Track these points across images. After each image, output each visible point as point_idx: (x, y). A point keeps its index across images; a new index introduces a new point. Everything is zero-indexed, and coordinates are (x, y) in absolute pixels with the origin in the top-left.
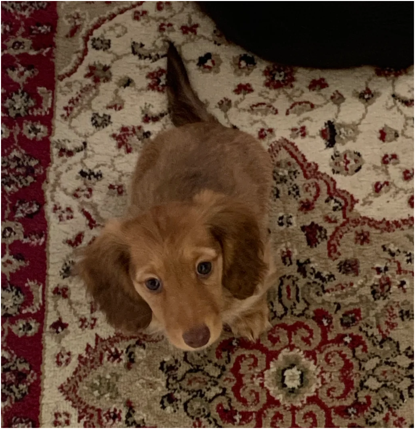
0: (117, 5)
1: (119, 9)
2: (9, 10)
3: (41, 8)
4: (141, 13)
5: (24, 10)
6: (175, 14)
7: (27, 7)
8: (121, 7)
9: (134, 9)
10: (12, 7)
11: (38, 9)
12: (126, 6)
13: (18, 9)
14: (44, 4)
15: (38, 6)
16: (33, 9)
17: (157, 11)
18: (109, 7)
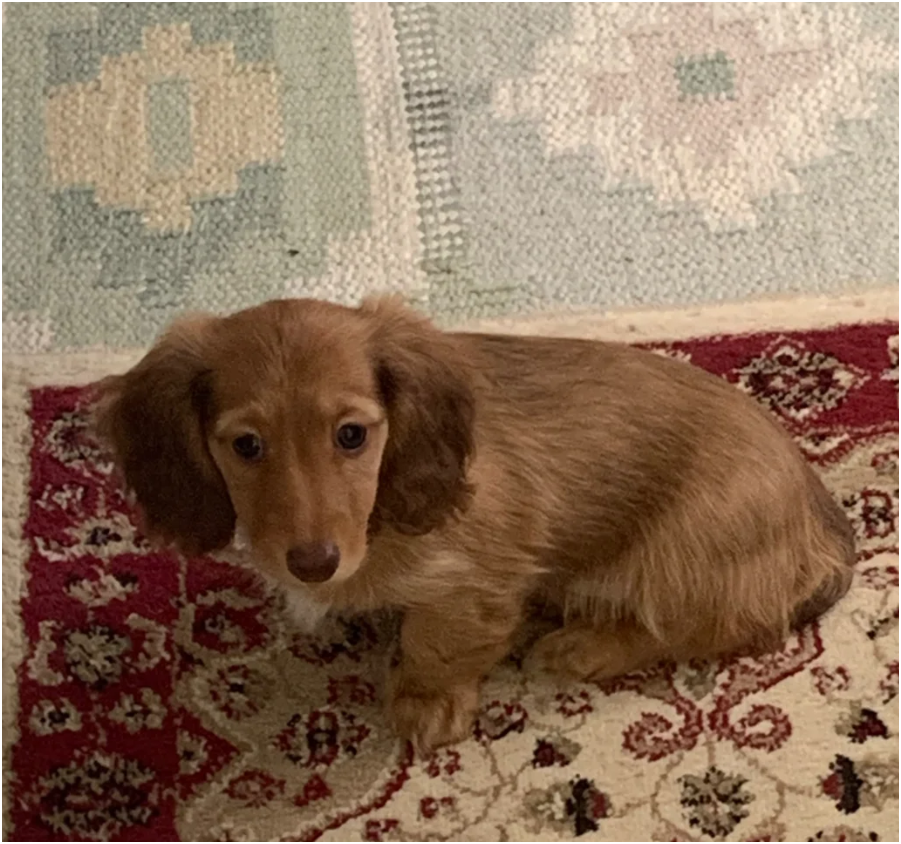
0: (323, 808)
1: (328, 818)
2: (59, 829)
3: (138, 821)
4: (383, 826)
5: (97, 830)
6: (466, 824)
7: (102, 821)
8: (334, 813)
9: (366, 817)
10: (67, 820)
11: (130, 824)
12: (346, 810)
13: (81, 826)
14: (143, 812)
15: (130, 817)
16: (119, 824)
17: (423, 819)
18: (305, 813)
